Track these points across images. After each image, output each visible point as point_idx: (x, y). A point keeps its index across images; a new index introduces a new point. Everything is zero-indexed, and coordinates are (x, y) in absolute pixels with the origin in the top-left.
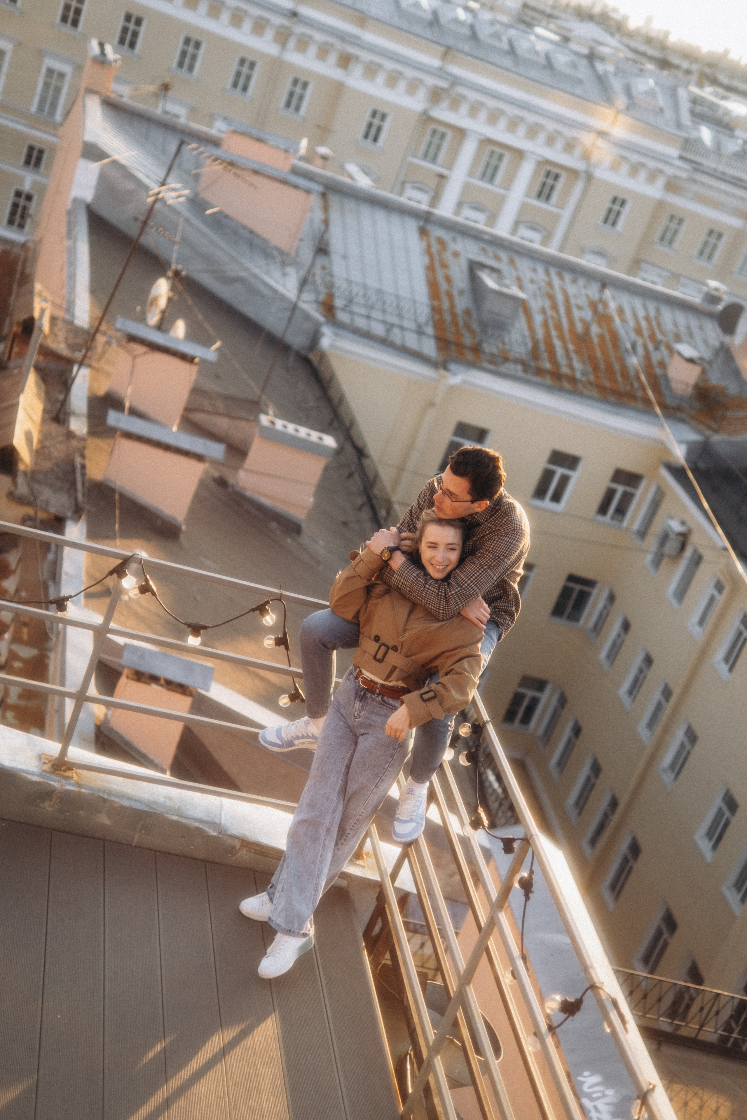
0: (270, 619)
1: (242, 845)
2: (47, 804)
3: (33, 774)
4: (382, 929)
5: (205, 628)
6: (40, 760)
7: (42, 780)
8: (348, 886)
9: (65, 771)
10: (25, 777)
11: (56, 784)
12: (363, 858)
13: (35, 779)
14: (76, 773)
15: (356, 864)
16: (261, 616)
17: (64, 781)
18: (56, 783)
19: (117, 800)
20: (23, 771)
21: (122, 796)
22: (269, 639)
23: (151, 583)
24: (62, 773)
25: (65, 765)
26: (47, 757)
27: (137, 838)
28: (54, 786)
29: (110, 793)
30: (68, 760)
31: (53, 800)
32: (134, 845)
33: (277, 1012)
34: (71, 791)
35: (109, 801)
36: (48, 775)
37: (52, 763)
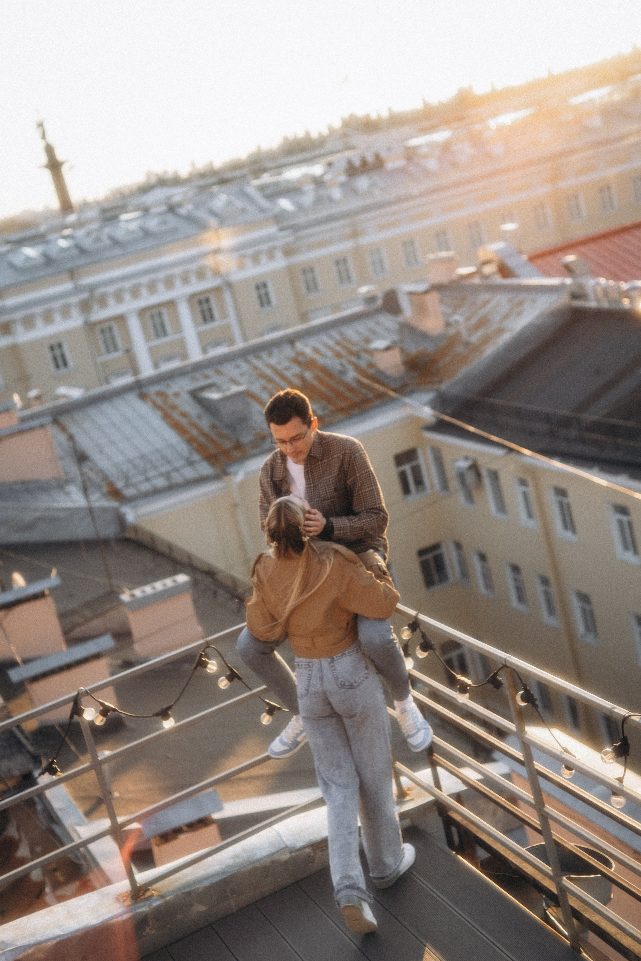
0: (213, 667)
1: (313, 850)
2: (148, 930)
3: (121, 915)
4: (459, 834)
5: (170, 708)
6: (119, 901)
7: (131, 914)
8: (412, 821)
9: (144, 894)
10: (117, 921)
12: (408, 794)
13: (125, 917)
14: (153, 890)
15: (406, 801)
16: (204, 669)
17: (149, 902)
18: (143, 909)
19: (198, 886)
20: (112, 918)
21: (199, 881)
22: (222, 681)
23: (107, 704)
24: (143, 897)
25: (140, 891)
26: (123, 895)
27: (233, 904)
28: (143, 912)
29: (189, 885)
30: (141, 884)
31: (151, 923)
32: (235, 911)
33: (428, 945)
34: (159, 906)
35: (192, 891)
36: (133, 907)
37: (130, 896)
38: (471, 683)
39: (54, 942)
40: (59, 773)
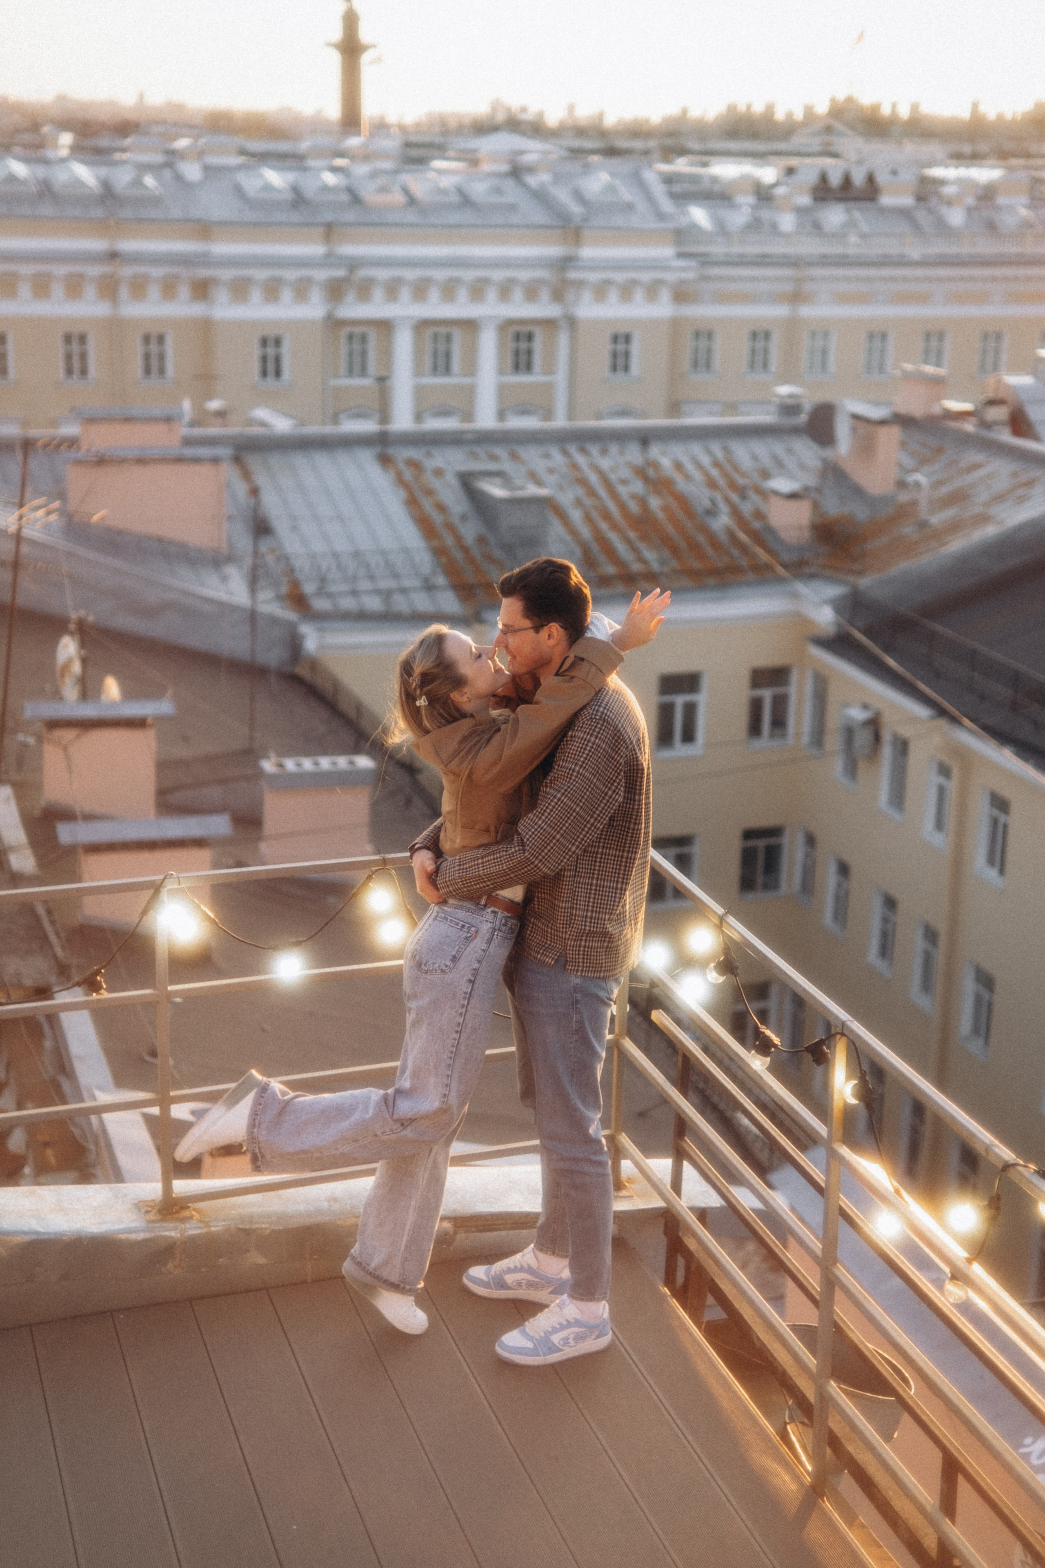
1: (455, 1226)
2: (170, 1266)
3: (135, 1231)
4: (688, 1269)
6: (139, 1210)
7: (152, 1234)
9: (177, 1212)
10: (127, 1239)
11: (173, 1234)
12: (625, 1187)
13: (141, 1236)
14: (194, 1210)
17: (183, 1226)
18: (171, 1231)
19: (263, 1226)
20: (120, 1231)
21: (269, 1218)
24: (176, 1216)
25: (176, 1204)
26: (147, 1203)
27: (310, 1269)
28: (171, 1237)
29: (251, 1219)
30: (178, 1195)
31: (178, 1257)
32: (310, 1280)
34: (196, 1236)
35: (253, 1230)
36: (157, 1225)
37: (157, 1208)
38: (780, 1044)
39: (27, 1238)
40: (102, 991)
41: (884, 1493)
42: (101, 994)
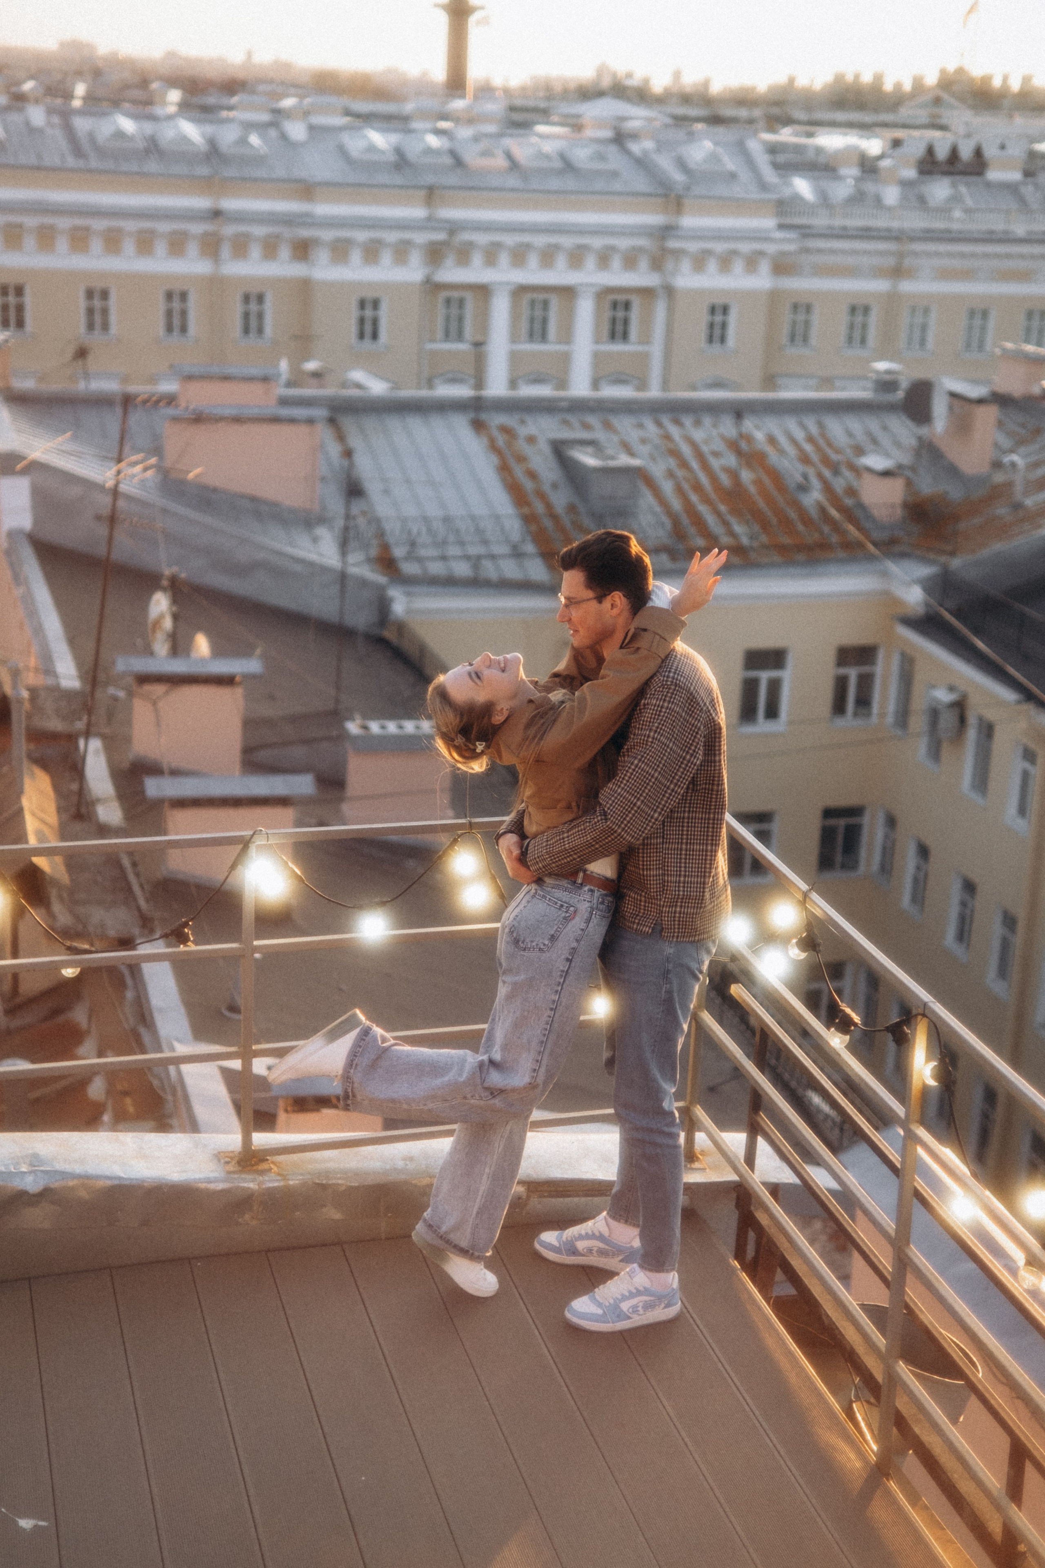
0: (466, 865)
1: (529, 1190)
2: (247, 1217)
3: (216, 1180)
4: (758, 1245)
6: (219, 1160)
7: (231, 1185)
9: (257, 1164)
10: (206, 1189)
11: (251, 1185)
12: (698, 1159)
13: (220, 1186)
14: (273, 1163)
15: (692, 1169)
17: (261, 1178)
18: (250, 1183)
19: (340, 1181)
20: (200, 1181)
21: (345, 1174)
22: (473, 892)
24: (255, 1168)
25: (254, 1157)
26: (227, 1154)
27: (384, 1226)
28: (249, 1188)
29: (327, 1173)
30: (257, 1148)
31: (255, 1208)
32: (383, 1237)
34: (274, 1188)
35: (329, 1185)
36: (236, 1176)
37: (237, 1159)
38: (859, 1022)
39: (109, 1183)
40: (189, 943)
41: (949, 1474)
42: (188, 946)
